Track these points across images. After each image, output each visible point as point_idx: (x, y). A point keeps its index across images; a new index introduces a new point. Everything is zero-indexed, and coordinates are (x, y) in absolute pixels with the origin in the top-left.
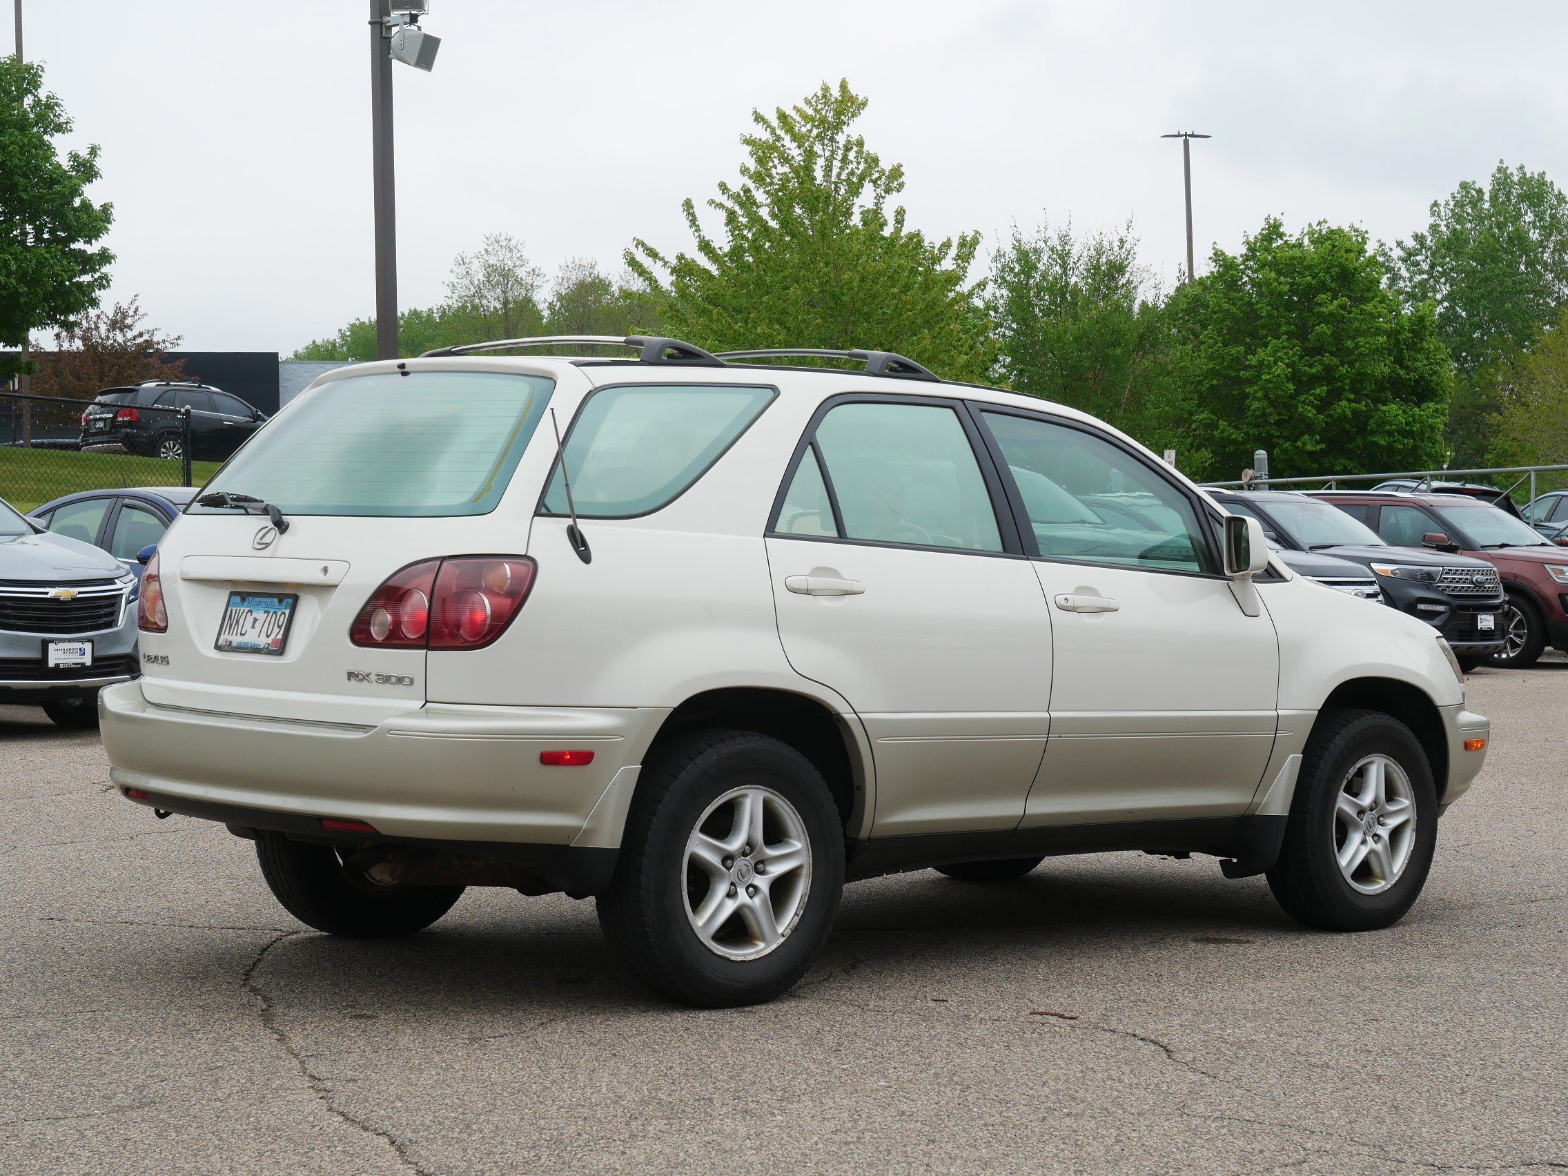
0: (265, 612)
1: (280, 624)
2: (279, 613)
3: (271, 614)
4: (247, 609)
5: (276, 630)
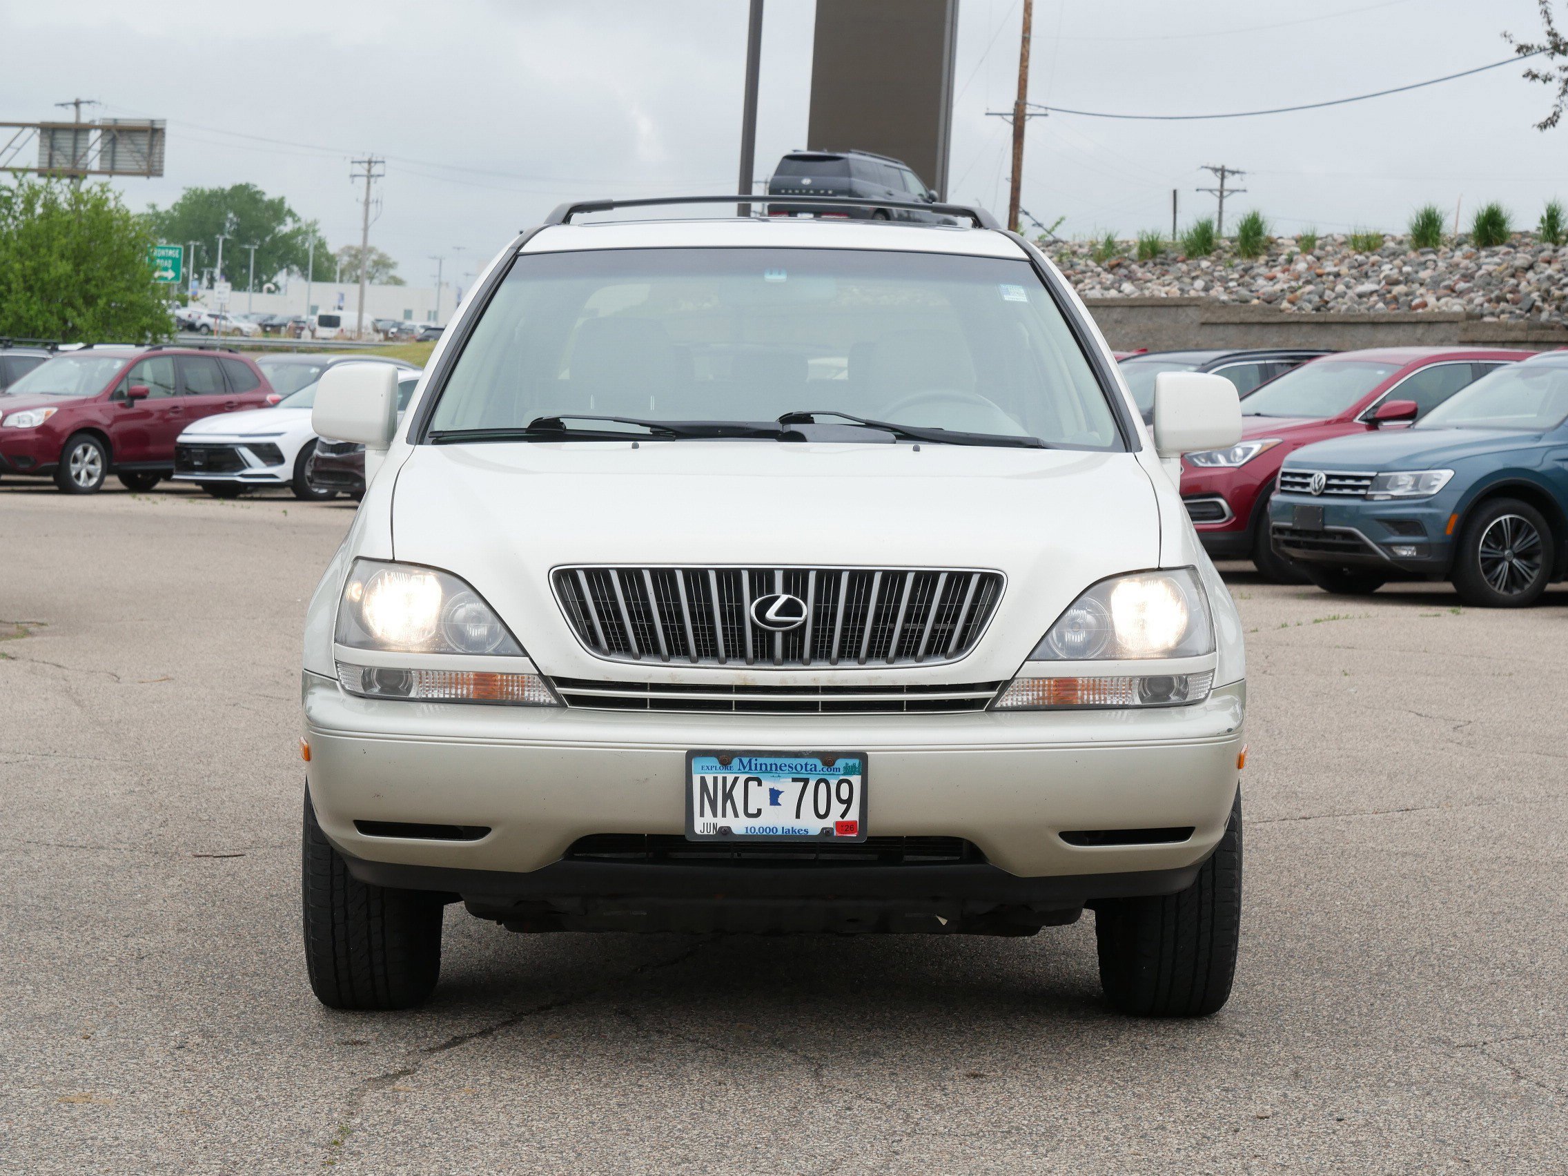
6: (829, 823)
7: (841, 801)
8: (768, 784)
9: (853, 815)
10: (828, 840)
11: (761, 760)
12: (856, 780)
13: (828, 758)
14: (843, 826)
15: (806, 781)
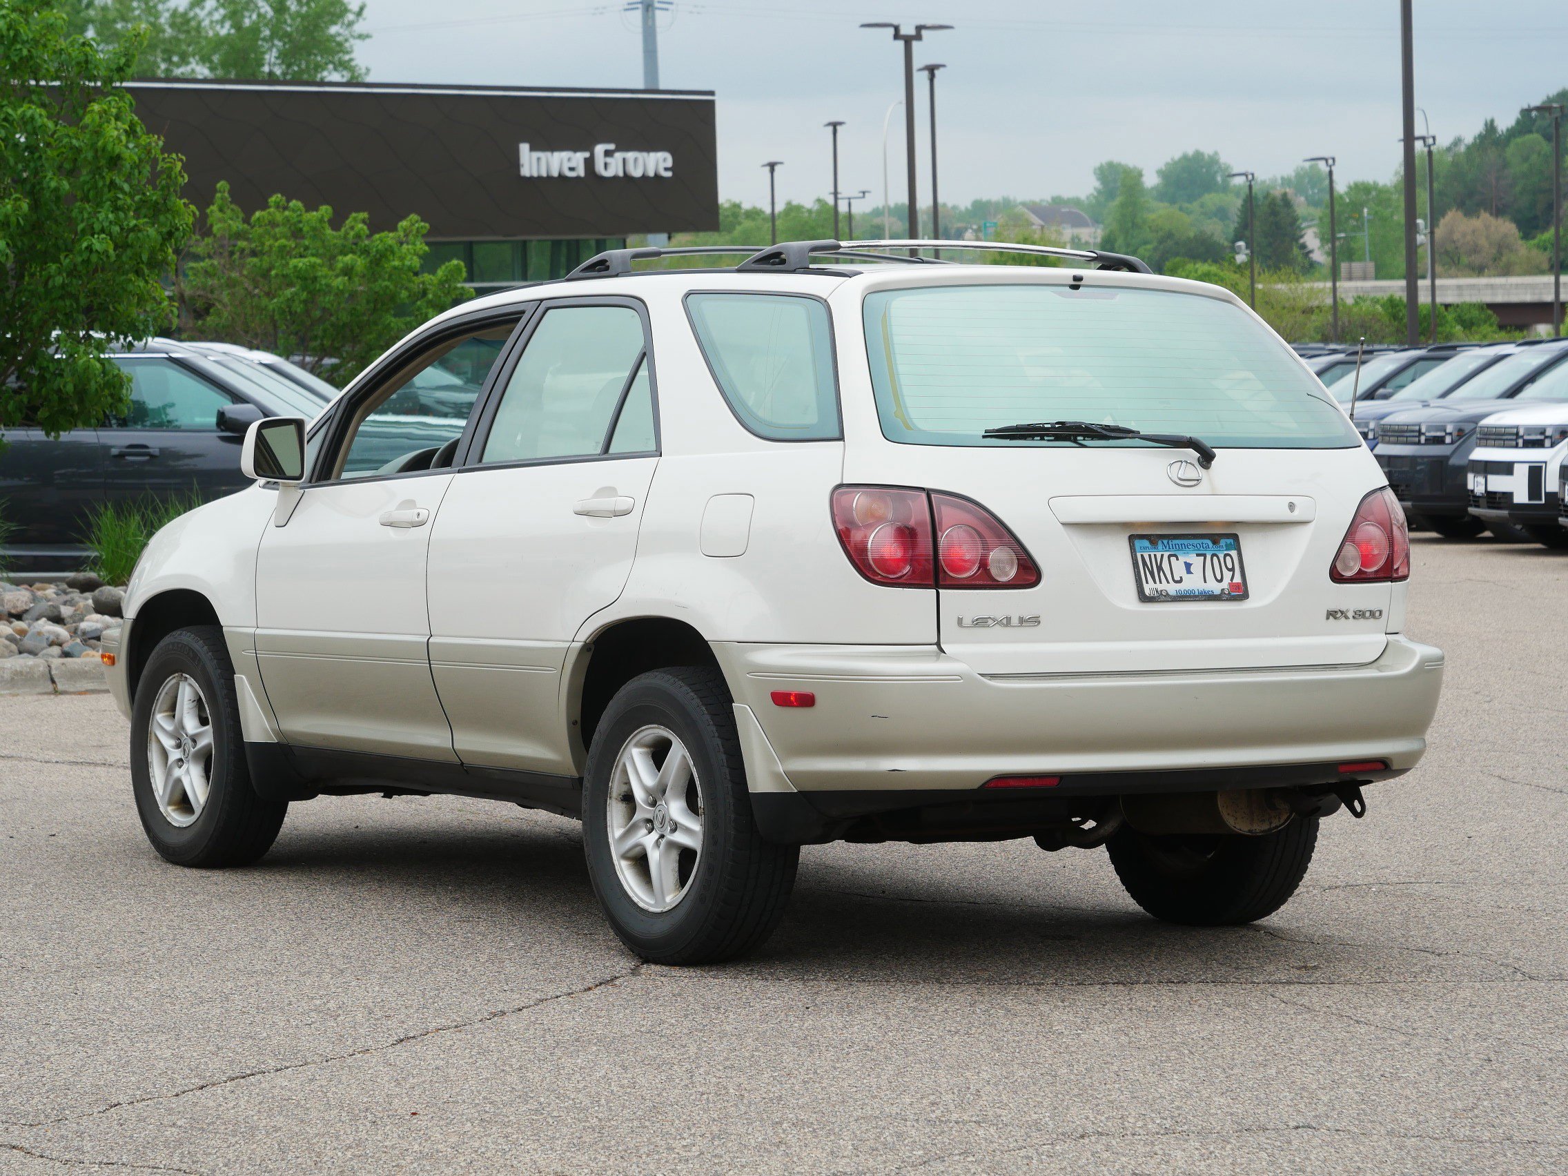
0: (1198, 555)
1: (1230, 566)
2: (1221, 556)
3: (1208, 558)
4: (1166, 554)
5: (1228, 575)
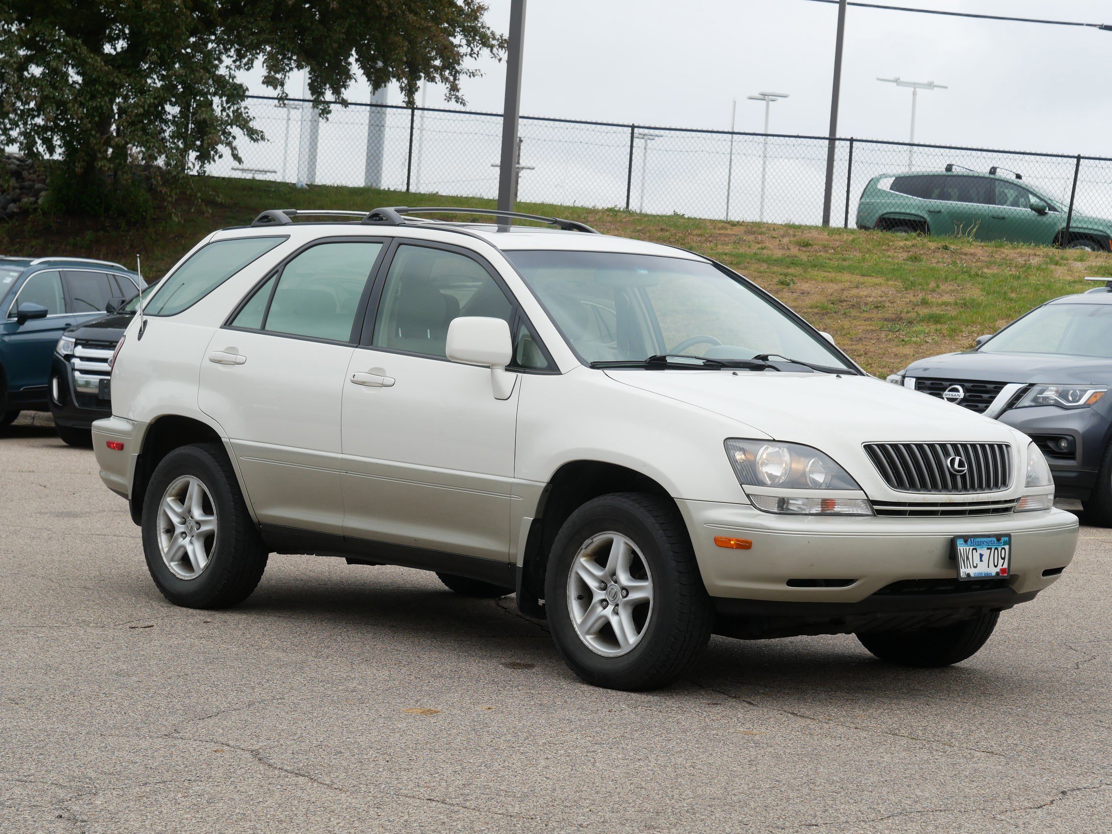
6: (998, 569)
7: (1002, 558)
8: (979, 551)
9: (1005, 566)
10: (999, 578)
11: (978, 539)
12: (1007, 547)
13: (998, 537)
14: (1003, 571)
15: (991, 549)
